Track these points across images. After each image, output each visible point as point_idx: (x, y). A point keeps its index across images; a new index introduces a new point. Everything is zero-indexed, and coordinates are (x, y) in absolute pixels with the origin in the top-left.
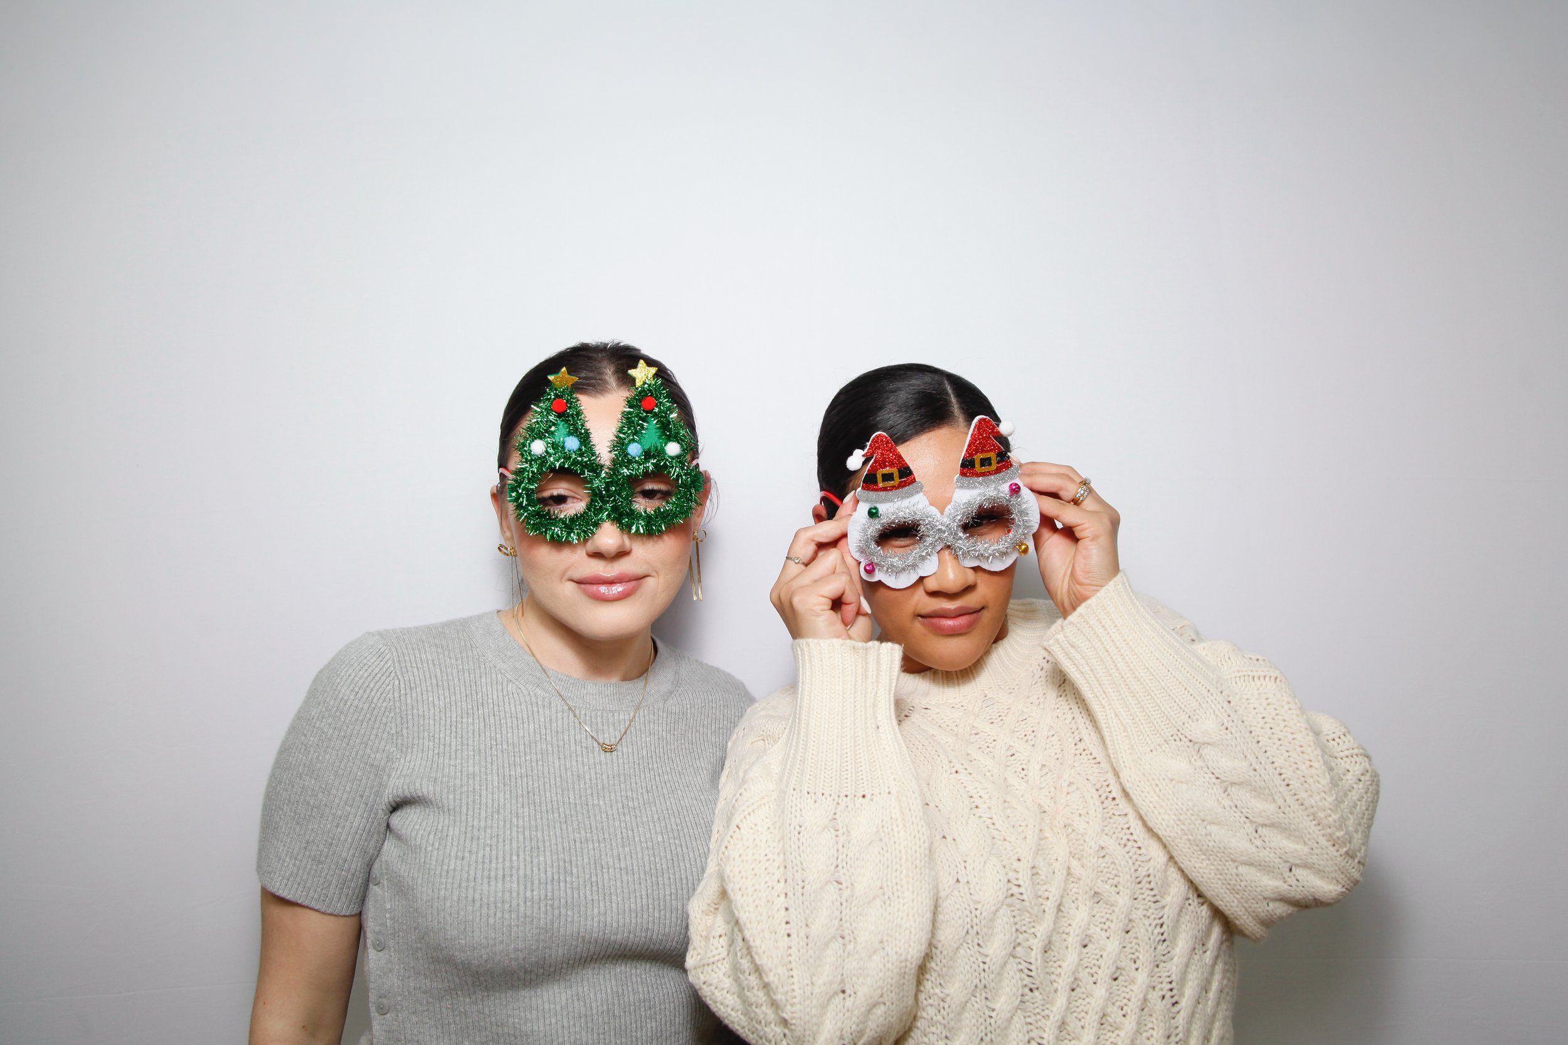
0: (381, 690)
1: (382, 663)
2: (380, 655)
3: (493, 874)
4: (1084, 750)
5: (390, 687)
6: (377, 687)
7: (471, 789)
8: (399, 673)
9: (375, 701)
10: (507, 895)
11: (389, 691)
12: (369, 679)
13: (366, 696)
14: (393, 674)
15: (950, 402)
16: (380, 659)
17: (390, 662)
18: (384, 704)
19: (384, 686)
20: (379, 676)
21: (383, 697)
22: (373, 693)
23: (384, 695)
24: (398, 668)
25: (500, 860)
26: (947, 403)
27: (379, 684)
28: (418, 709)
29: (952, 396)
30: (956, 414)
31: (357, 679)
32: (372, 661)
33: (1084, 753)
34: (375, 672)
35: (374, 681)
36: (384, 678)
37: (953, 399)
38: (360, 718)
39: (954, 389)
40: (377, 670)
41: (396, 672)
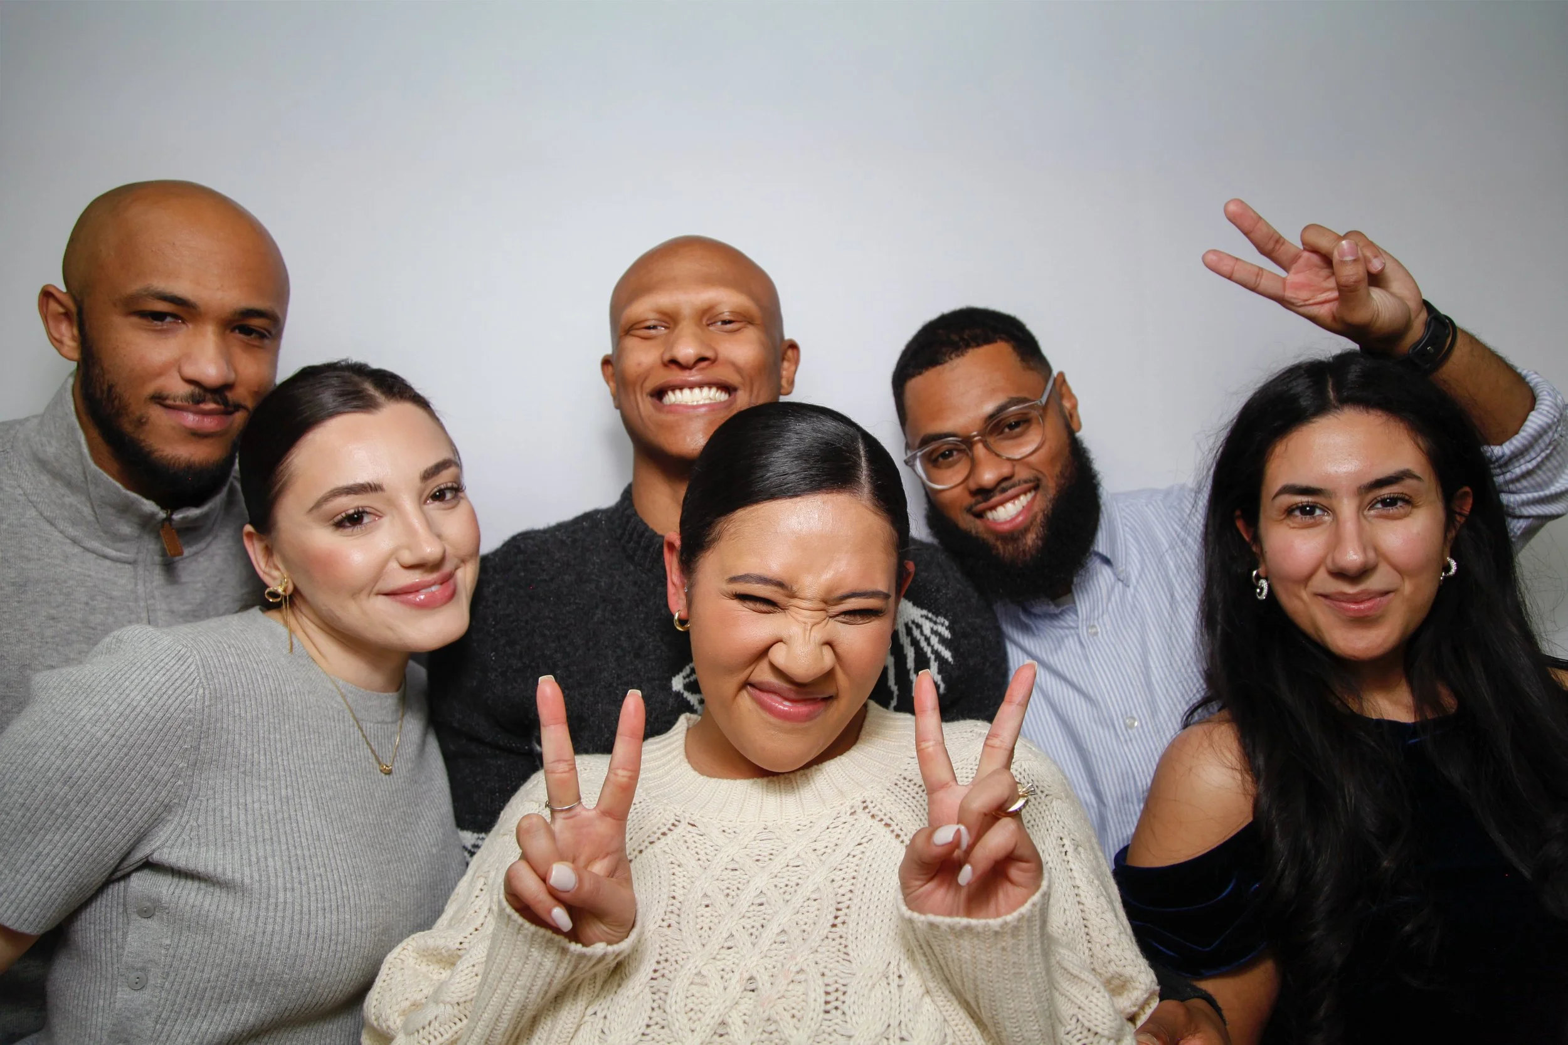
0: (181, 698)
1: (184, 668)
2: (181, 658)
3: (327, 905)
4: (841, 937)
5: (192, 696)
6: (176, 695)
7: (286, 816)
8: (203, 680)
9: (172, 710)
10: (341, 926)
11: (191, 700)
12: (167, 685)
13: (160, 703)
14: (197, 681)
15: (859, 465)
16: (180, 662)
17: (193, 667)
18: (182, 716)
19: (185, 694)
20: (179, 682)
21: (182, 707)
22: (170, 701)
23: (184, 705)
24: (202, 674)
25: (332, 890)
26: (856, 466)
27: (179, 691)
28: (222, 723)
29: (863, 459)
30: (863, 482)
31: (151, 684)
32: (171, 664)
33: (838, 940)
34: (175, 677)
35: (173, 687)
36: (186, 684)
37: (864, 463)
38: (150, 728)
39: (866, 452)
40: (178, 674)
41: (200, 679)
